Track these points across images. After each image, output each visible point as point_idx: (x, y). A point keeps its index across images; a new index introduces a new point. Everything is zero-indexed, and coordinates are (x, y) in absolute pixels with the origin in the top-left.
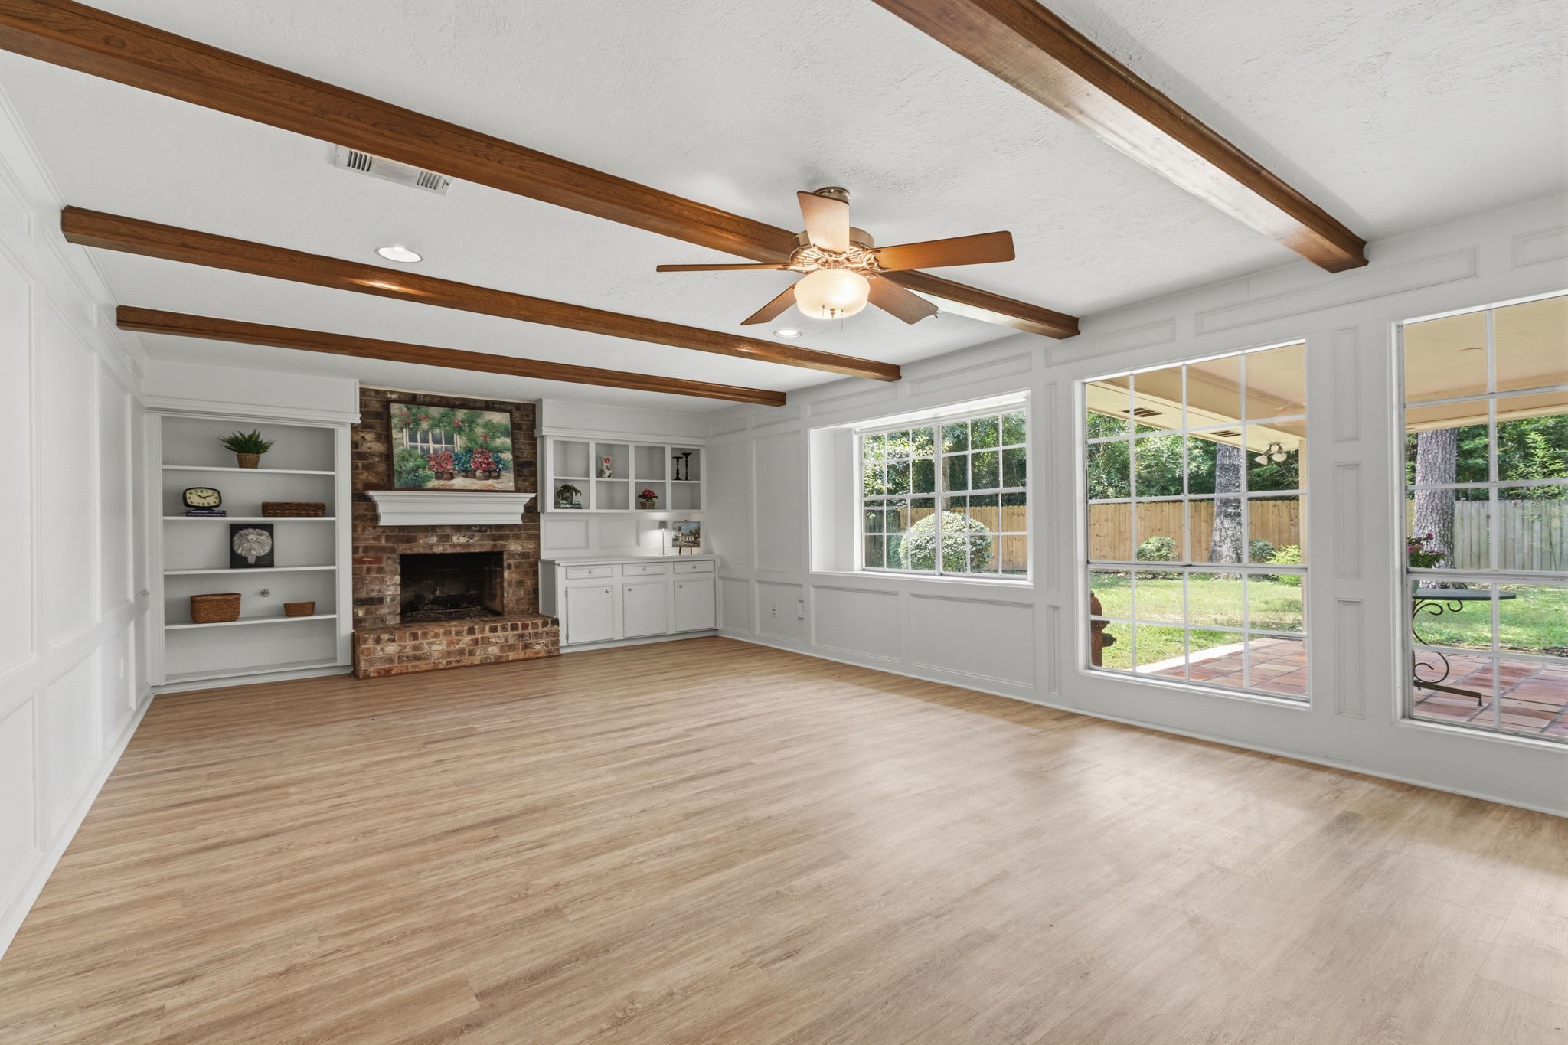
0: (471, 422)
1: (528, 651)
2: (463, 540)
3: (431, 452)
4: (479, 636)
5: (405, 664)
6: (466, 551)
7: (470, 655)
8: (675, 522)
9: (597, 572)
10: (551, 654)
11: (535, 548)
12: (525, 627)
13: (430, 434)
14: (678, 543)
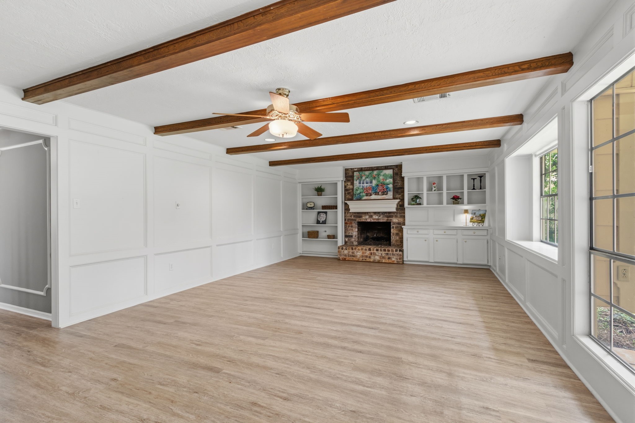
0: (378, 175)
1: (390, 260)
2: (377, 217)
3: (365, 187)
4: (372, 252)
5: (350, 257)
6: (378, 221)
7: (369, 258)
8: (473, 210)
9: (421, 232)
10: (399, 263)
11: (403, 221)
12: (389, 251)
13: (365, 181)
14: (472, 220)
